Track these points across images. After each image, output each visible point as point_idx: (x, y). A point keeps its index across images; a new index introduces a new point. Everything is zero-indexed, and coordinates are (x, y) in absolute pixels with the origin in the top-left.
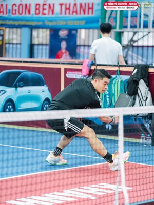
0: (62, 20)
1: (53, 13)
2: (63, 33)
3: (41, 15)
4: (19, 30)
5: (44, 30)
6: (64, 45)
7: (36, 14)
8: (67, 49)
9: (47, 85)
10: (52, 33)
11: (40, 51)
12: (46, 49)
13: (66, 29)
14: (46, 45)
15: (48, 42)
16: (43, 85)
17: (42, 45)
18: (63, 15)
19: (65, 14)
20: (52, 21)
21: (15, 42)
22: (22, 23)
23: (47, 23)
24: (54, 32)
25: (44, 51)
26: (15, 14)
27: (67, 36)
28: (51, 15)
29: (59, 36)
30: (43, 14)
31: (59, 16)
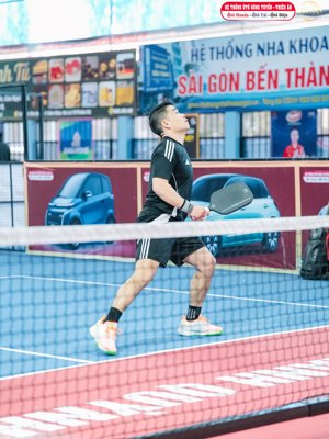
0: (291, 96)
1: (276, 86)
2: (293, 118)
3: (256, 90)
4: (221, 115)
5: (263, 113)
6: (295, 135)
7: (248, 88)
8: (300, 142)
9: (273, 197)
10: (275, 117)
11: (256, 148)
12: (266, 144)
13: (298, 110)
14: (266, 137)
15: (269, 133)
16: (266, 196)
17: (259, 137)
18: (293, 87)
19: (296, 85)
20: (274, 98)
21: (215, 135)
22: (226, 104)
23: (266, 102)
24: (279, 117)
25: (263, 148)
26: (215, 90)
27: (301, 121)
28: (272, 89)
29: (286, 122)
30: (260, 88)
31: (286, 89)
